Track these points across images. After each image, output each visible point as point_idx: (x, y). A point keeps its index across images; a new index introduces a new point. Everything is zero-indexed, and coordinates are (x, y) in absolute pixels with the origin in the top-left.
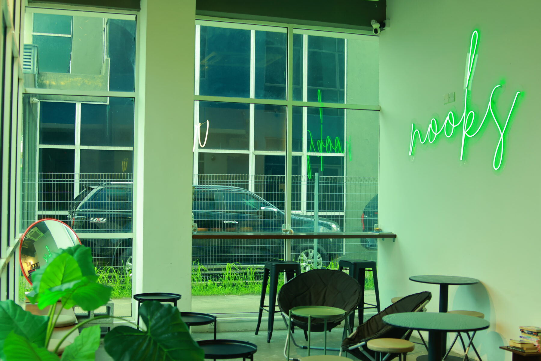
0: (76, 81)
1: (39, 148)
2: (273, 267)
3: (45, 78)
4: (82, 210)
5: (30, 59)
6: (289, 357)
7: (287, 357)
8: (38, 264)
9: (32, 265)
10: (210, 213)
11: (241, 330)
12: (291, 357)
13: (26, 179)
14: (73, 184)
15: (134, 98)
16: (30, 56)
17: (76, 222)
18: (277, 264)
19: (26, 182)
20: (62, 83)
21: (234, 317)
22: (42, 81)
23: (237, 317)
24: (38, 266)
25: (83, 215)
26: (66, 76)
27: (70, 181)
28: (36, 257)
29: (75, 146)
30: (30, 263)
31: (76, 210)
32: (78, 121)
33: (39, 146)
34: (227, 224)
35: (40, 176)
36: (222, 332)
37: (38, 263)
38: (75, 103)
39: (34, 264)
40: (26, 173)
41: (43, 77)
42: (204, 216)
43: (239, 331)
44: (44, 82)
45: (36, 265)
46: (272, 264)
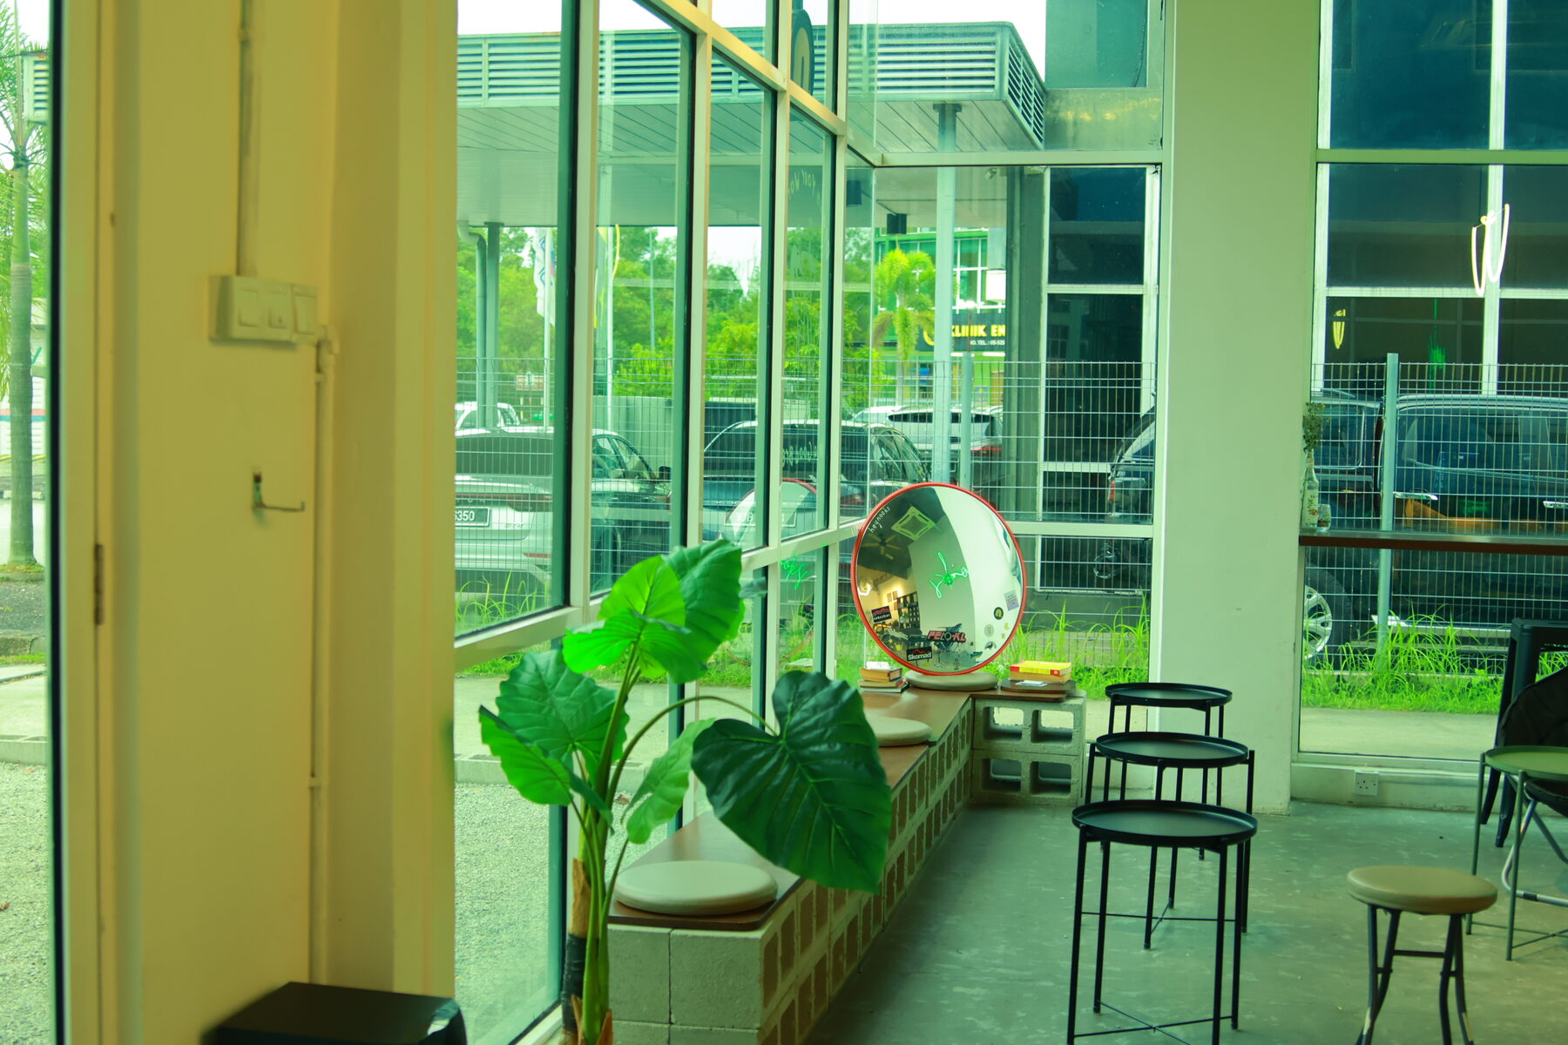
0: (1146, 106)
1: (1049, 295)
2: (1525, 634)
3: (1063, 104)
4: (1137, 462)
5: (992, 61)
6: (1515, 887)
7: (1509, 888)
8: (915, 596)
9: (899, 599)
10: (1518, 477)
11: (1449, 808)
12: (1522, 889)
13: (1014, 378)
14: (1138, 392)
15: (1161, 164)
16: (992, 52)
17: (1119, 494)
18: (1534, 628)
19: (1014, 386)
20: (1109, 116)
21: (1431, 769)
22: (1056, 112)
23: (1440, 769)
24: (915, 600)
25: (1136, 474)
26: (1118, 94)
27: (1129, 383)
28: (910, 578)
29: (1144, 286)
30: (895, 593)
31: (1122, 461)
32: (1152, 217)
33: (1048, 289)
34: (1551, 510)
35: (1051, 371)
36: (1394, 807)
37: (916, 593)
38: (1145, 169)
39: (905, 597)
40: (1015, 362)
41: (1058, 101)
42: (1498, 485)
43: (1441, 810)
44: (1062, 115)
45: (908, 599)
46: (1522, 625)
